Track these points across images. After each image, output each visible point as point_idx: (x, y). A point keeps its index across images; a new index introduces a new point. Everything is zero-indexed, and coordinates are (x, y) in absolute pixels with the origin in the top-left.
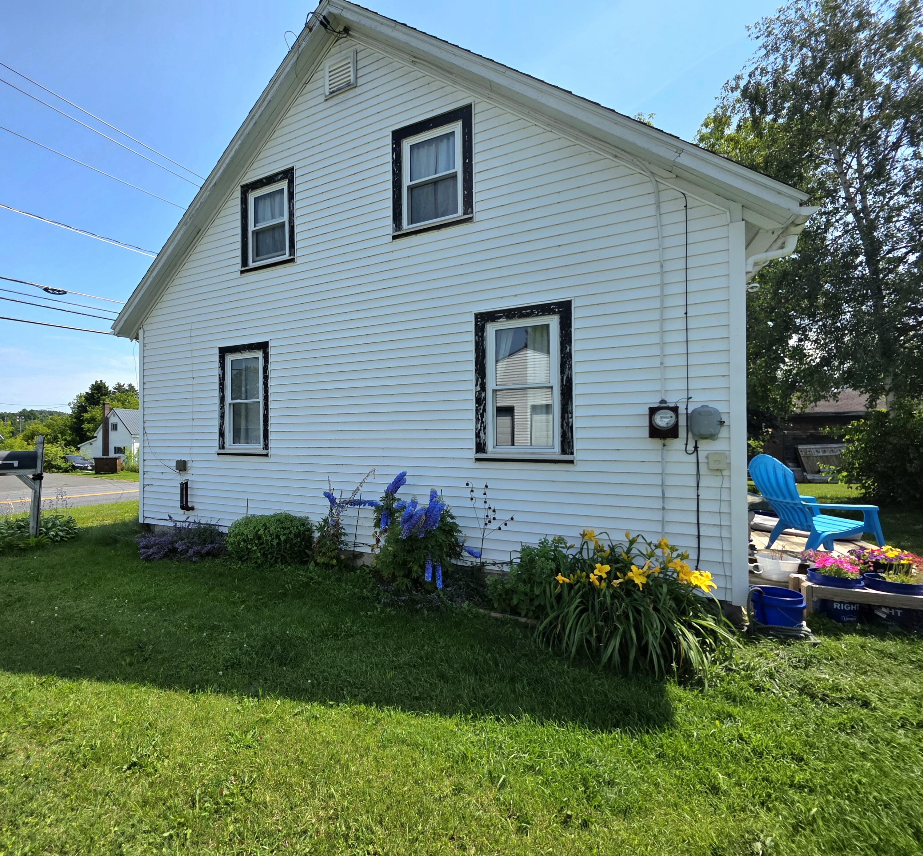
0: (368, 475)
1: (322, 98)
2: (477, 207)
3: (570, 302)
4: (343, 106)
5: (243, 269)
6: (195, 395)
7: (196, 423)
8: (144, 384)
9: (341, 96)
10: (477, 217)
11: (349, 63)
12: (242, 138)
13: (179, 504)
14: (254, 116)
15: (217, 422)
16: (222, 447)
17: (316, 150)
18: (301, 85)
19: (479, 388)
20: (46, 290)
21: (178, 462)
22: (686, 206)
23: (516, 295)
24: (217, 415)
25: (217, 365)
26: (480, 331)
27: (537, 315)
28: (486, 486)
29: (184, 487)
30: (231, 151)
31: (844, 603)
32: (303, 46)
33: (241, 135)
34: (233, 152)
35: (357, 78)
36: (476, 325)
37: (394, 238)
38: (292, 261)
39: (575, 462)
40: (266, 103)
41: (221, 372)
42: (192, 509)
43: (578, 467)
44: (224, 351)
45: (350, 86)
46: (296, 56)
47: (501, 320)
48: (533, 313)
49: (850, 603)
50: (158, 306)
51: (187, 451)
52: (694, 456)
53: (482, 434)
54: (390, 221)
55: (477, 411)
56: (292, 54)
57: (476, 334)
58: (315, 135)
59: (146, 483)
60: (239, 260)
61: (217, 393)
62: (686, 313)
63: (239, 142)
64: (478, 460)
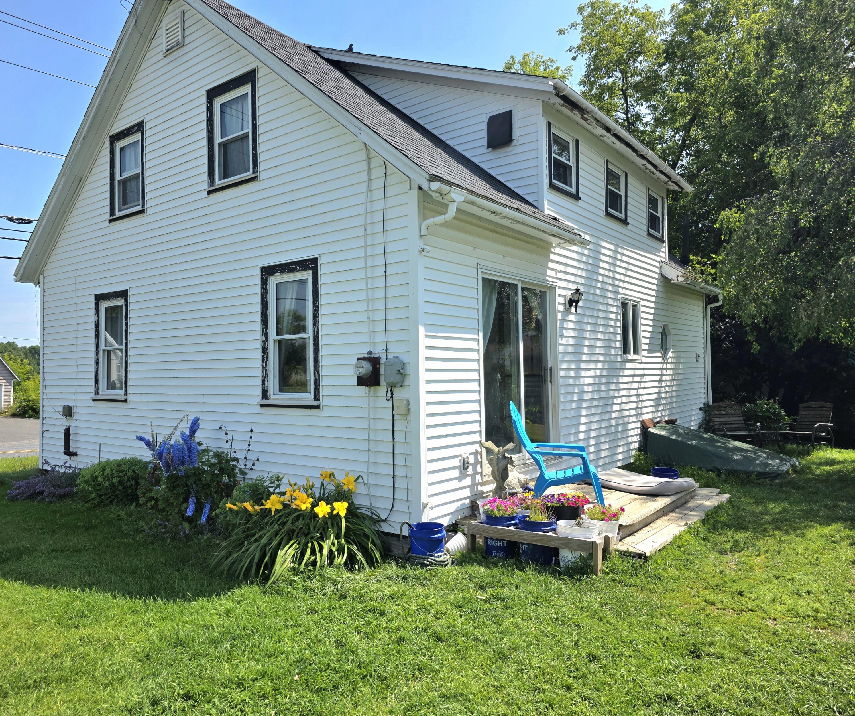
0: (182, 420)
1: (161, 56)
2: (261, 167)
3: (317, 258)
4: (177, 63)
5: (112, 218)
6: (80, 341)
7: (80, 369)
8: (44, 329)
9: (174, 54)
10: (262, 176)
11: (178, 23)
12: (101, 94)
13: (62, 449)
14: (108, 74)
15: (93, 368)
16: (97, 393)
17: (159, 105)
18: (148, 42)
19: (264, 339)
20: (11, 220)
21: (64, 407)
22: (386, 173)
23: (286, 251)
24: (93, 361)
25: (93, 311)
26: (264, 283)
27: (299, 271)
28: (251, 431)
29: (67, 432)
30: (94, 106)
31: (494, 540)
32: (139, 9)
33: (100, 92)
34: (95, 107)
35: (184, 38)
36: (262, 278)
37: (209, 193)
38: (142, 212)
39: (321, 407)
40: (116, 62)
41: (96, 319)
42: (75, 454)
43: (324, 412)
44: (99, 298)
45: (179, 45)
46: (135, 19)
47: (278, 274)
48: (296, 268)
49: (497, 540)
50: (54, 253)
51: (71, 396)
52: (391, 402)
53: (266, 382)
54: (206, 177)
55: (263, 359)
56: (132, 17)
57: (262, 288)
58: (158, 90)
59: (45, 429)
60: (108, 209)
61: (93, 340)
62: (386, 272)
63: (99, 98)
64: (262, 406)
